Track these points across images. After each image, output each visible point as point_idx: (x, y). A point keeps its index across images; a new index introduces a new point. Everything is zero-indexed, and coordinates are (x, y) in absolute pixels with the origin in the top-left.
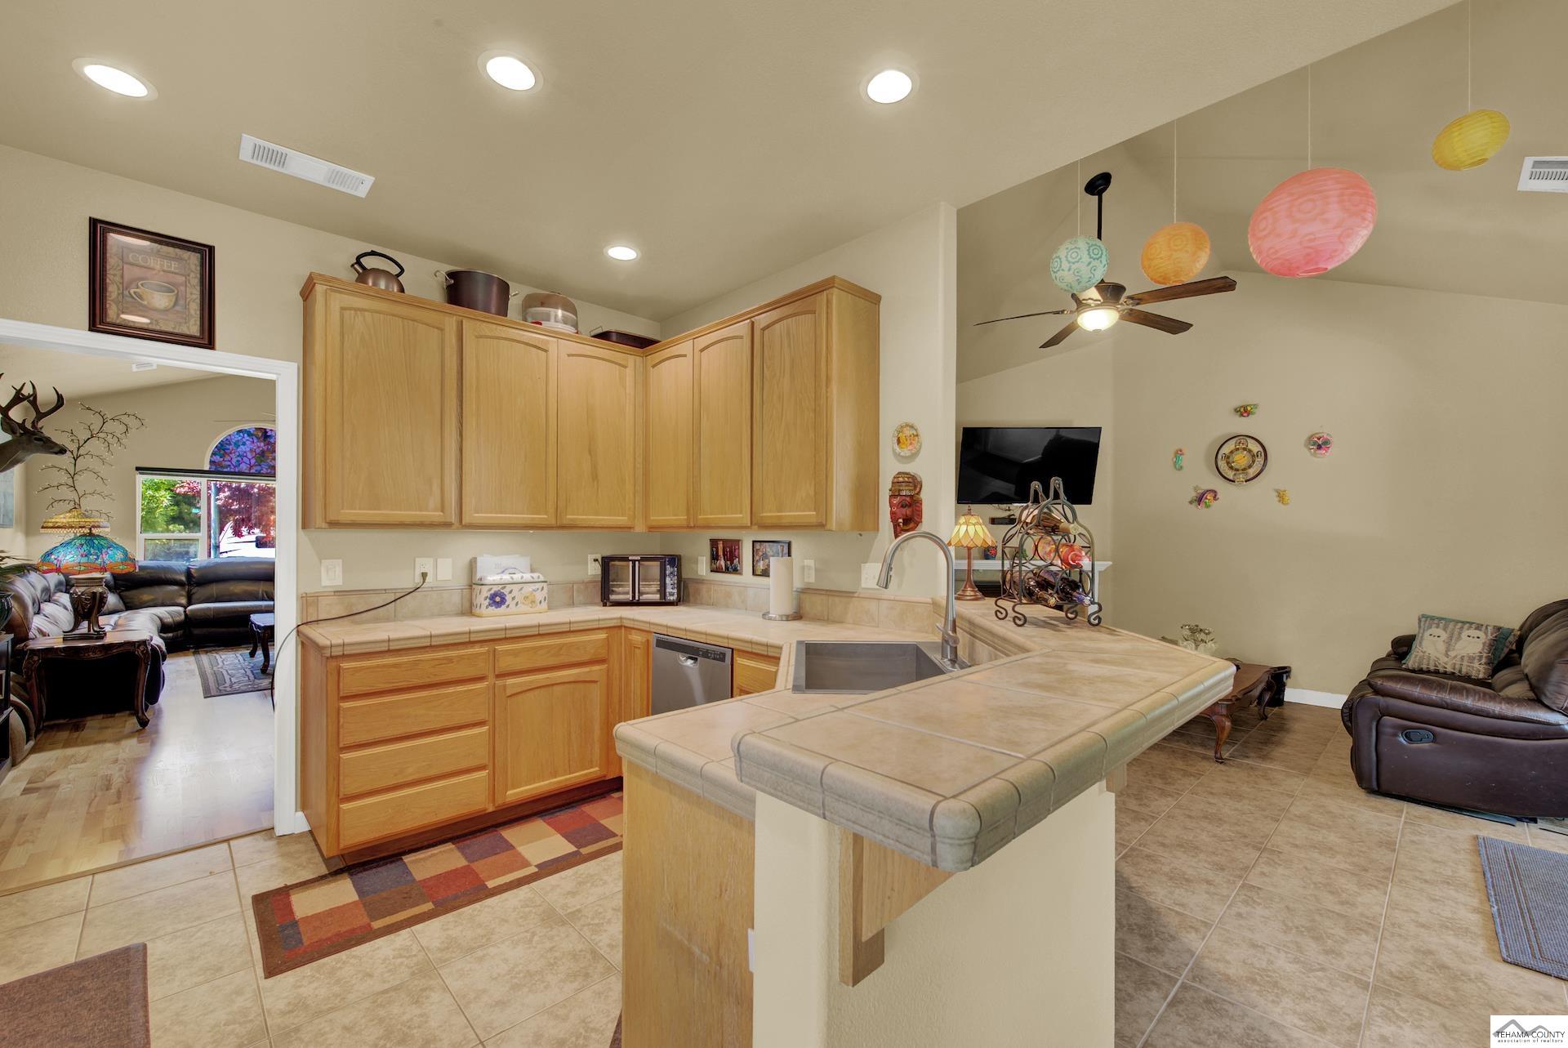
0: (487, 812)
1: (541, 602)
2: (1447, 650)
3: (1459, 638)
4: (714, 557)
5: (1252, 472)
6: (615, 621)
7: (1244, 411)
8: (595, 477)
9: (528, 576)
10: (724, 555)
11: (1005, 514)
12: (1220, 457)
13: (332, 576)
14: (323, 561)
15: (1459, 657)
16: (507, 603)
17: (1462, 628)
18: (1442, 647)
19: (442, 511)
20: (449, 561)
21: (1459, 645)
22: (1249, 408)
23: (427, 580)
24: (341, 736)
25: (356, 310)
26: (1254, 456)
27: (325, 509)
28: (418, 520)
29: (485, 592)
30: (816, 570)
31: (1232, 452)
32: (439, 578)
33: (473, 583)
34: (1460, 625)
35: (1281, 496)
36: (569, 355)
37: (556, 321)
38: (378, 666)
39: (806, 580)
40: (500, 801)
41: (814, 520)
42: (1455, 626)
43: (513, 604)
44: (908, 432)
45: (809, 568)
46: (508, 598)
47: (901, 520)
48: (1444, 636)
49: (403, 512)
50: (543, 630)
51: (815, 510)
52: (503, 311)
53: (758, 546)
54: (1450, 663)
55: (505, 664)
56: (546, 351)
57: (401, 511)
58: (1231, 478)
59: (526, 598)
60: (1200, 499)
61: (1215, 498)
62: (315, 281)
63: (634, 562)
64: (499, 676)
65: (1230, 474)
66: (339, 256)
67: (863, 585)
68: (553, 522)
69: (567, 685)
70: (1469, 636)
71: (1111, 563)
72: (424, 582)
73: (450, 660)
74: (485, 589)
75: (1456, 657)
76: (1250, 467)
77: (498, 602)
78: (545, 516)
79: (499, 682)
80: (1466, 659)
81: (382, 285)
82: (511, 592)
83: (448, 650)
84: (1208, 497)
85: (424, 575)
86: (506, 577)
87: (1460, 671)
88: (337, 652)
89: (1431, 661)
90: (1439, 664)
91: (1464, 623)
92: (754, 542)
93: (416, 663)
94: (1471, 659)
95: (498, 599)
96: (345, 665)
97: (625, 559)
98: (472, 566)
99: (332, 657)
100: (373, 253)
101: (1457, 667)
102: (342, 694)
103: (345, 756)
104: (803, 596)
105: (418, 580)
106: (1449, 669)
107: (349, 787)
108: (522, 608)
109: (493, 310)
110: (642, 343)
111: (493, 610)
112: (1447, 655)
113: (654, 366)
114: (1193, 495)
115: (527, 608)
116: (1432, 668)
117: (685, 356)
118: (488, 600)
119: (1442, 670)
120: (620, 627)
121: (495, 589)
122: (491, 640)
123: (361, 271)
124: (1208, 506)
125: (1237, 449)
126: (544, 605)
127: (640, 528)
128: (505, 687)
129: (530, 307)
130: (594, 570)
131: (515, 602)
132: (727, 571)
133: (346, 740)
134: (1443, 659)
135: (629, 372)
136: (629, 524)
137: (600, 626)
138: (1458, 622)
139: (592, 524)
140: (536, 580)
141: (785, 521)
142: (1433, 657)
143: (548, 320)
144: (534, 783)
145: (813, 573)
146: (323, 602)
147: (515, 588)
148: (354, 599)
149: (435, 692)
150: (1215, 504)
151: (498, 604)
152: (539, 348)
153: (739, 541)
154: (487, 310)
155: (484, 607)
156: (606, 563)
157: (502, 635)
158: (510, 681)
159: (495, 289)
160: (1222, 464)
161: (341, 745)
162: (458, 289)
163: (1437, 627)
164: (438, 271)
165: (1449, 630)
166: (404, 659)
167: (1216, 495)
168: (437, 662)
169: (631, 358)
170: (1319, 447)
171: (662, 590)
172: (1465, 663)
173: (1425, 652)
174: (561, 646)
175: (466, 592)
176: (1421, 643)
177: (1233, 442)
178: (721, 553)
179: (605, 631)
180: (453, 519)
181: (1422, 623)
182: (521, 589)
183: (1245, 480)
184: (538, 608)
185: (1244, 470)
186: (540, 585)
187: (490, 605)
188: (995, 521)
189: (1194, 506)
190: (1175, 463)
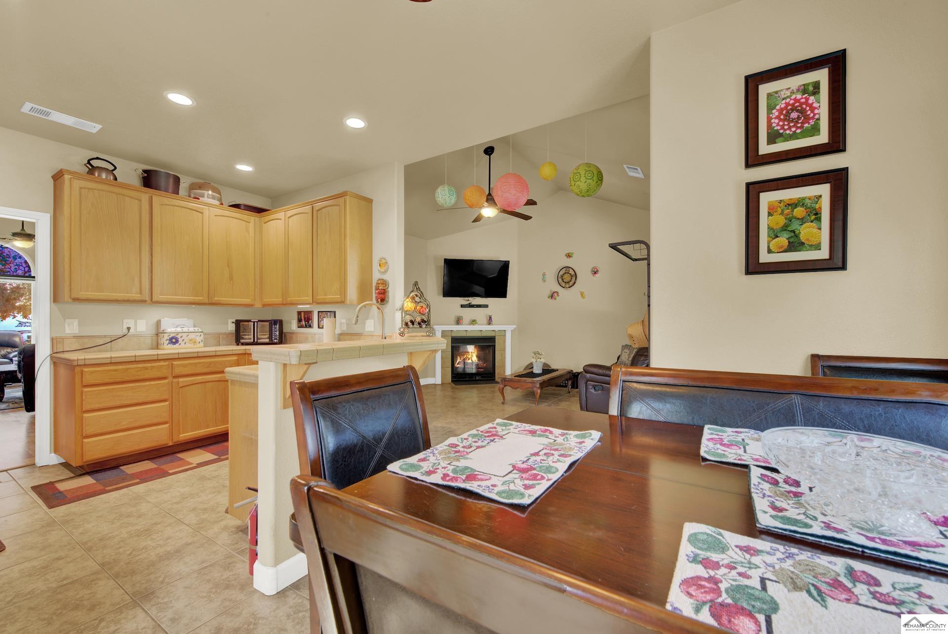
0: (168, 445)
1: (199, 342)
2: (629, 358)
4: (300, 320)
5: (571, 283)
6: (242, 351)
7: (569, 256)
8: (231, 278)
9: (192, 329)
10: (304, 319)
11: (467, 303)
12: (559, 276)
13: (72, 328)
14: (66, 320)
16: (179, 343)
18: (627, 357)
19: (141, 294)
20: (144, 322)
22: (570, 254)
23: (131, 331)
24: (84, 405)
25: (88, 189)
26: (572, 276)
27: (70, 291)
28: (126, 299)
29: (166, 337)
30: (347, 324)
31: (563, 274)
32: (138, 330)
33: (158, 333)
35: (582, 294)
36: (215, 216)
37: (208, 198)
38: (105, 370)
39: (343, 329)
40: (176, 439)
41: (339, 300)
44: (384, 261)
45: (344, 323)
46: (180, 340)
47: (379, 300)
49: (117, 294)
50: (200, 355)
51: (340, 295)
52: (176, 191)
53: (320, 314)
55: (177, 371)
56: (202, 213)
57: (116, 293)
58: (563, 286)
59: (191, 340)
60: (552, 297)
62: (64, 173)
63: (254, 322)
64: (175, 377)
65: (563, 284)
66: (76, 159)
67: (366, 330)
68: (206, 301)
69: (214, 383)
71: (515, 326)
72: (128, 332)
73: (146, 368)
74: (166, 335)
76: (570, 281)
77: (172, 342)
78: (202, 298)
79: (175, 380)
81: (104, 176)
82: (181, 337)
83: (145, 363)
84: (555, 295)
85: (129, 329)
86: (179, 329)
88: (81, 363)
92: (318, 312)
93: (127, 369)
95: (174, 340)
96: (86, 369)
97: (249, 321)
98: (158, 323)
99: (78, 365)
100: (97, 158)
102: (84, 384)
103: (86, 415)
104: (341, 337)
105: (125, 331)
107: (88, 430)
108: (188, 345)
109: (170, 190)
110: (259, 211)
111: (171, 346)
113: (265, 223)
114: (550, 294)
115: (191, 345)
117: (281, 219)
118: (168, 341)
120: (245, 354)
121: (172, 335)
122: (170, 359)
123: (90, 167)
124: (555, 299)
125: (566, 273)
126: (202, 344)
127: (258, 305)
128: (178, 383)
129: (193, 189)
130: (232, 328)
131: (184, 342)
132: (306, 327)
133: (86, 407)
134: (627, 362)
135: (251, 225)
136: (252, 303)
137: (234, 353)
139: (229, 302)
140: (197, 331)
141: (327, 300)
143: (204, 197)
144: (196, 431)
145: (345, 325)
146: (68, 343)
147: (184, 335)
148: (86, 340)
149: (137, 384)
150: (557, 298)
151: (174, 343)
152: (198, 212)
153: (311, 312)
154: (166, 191)
155: (165, 344)
156: (238, 323)
157: (177, 356)
158: (181, 380)
159: (171, 180)
160: (560, 280)
161: (84, 410)
162: (149, 179)
163: (627, 349)
164: (137, 169)
166: (120, 367)
167: (558, 294)
168: (139, 369)
169: (252, 218)
170: (595, 273)
171: (270, 337)
173: (622, 359)
174: (211, 363)
175: (155, 338)
176: (621, 356)
177: (564, 270)
178: (303, 318)
179: (236, 356)
180: (147, 298)
181: (622, 348)
182: (188, 336)
183: (569, 287)
184: (198, 345)
185: (568, 282)
186: (199, 334)
187: (169, 343)
188: (462, 306)
189: (550, 299)
190: (543, 279)
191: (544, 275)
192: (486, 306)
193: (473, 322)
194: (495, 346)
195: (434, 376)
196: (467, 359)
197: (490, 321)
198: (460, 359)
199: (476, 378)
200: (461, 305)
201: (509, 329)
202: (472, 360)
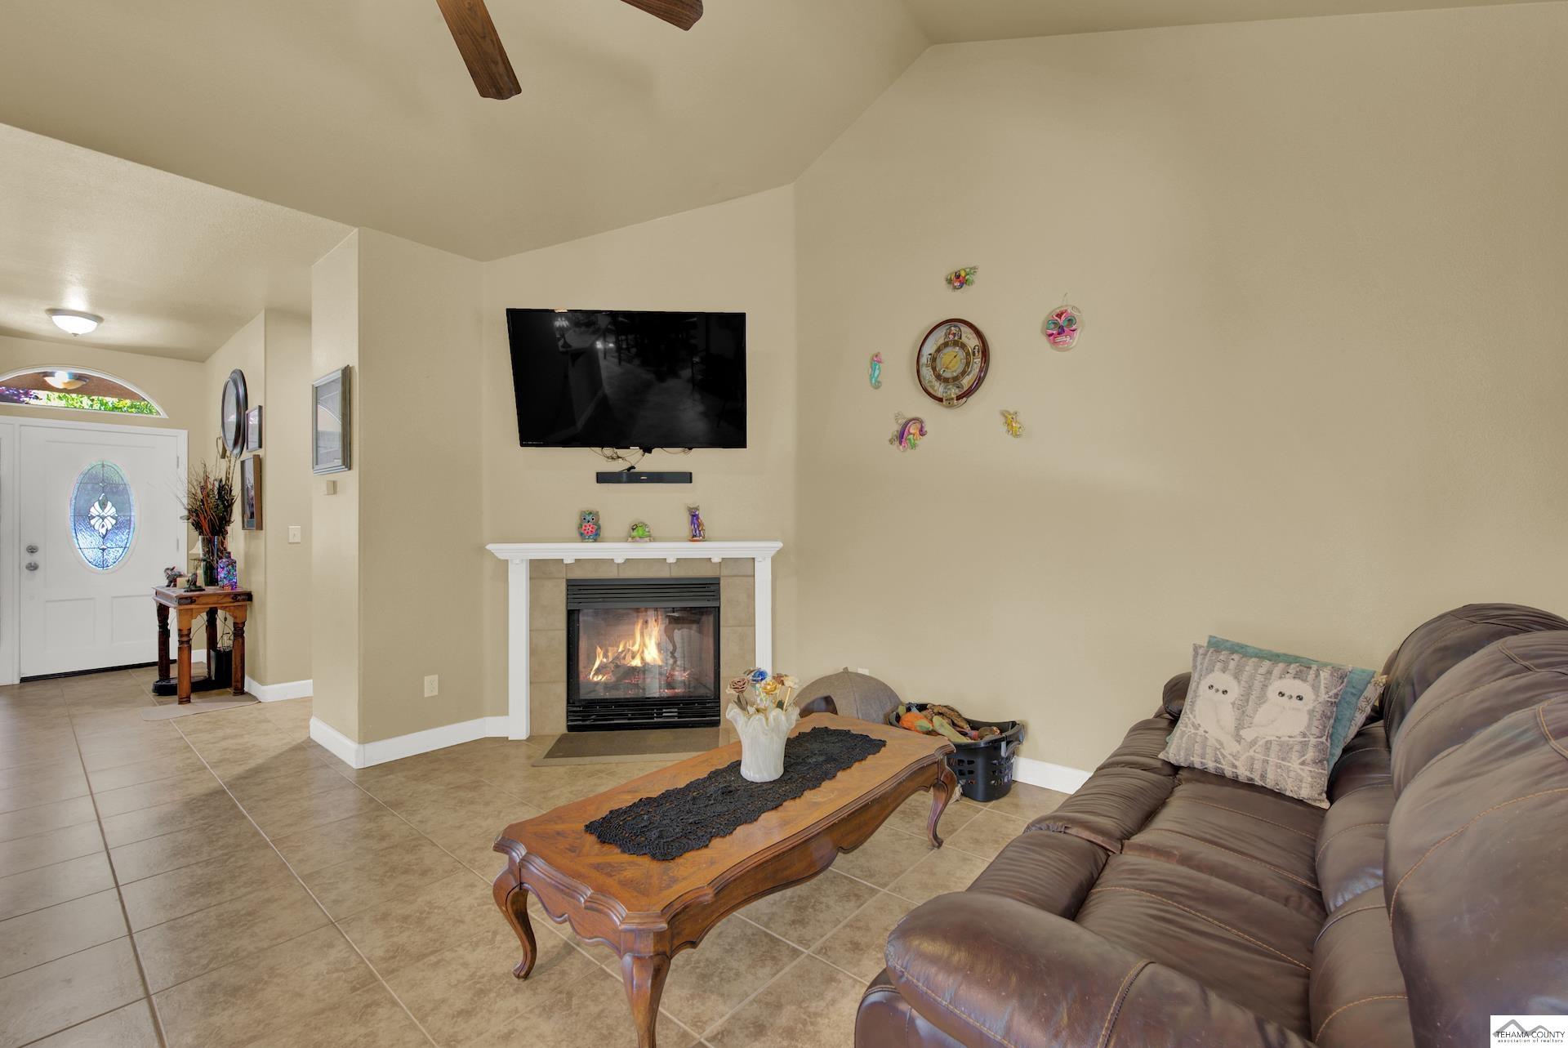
2: (1239, 727)
3: (1262, 699)
5: (966, 382)
7: (959, 280)
11: (618, 465)
12: (924, 360)
15: (1261, 742)
17: (1269, 672)
18: (1229, 717)
21: (1262, 715)
22: (963, 274)
26: (970, 354)
31: (938, 350)
34: (1267, 663)
35: (1009, 419)
42: (1256, 668)
48: (1235, 690)
54: (1243, 757)
58: (939, 395)
60: (901, 436)
61: (922, 432)
65: (939, 389)
70: (1282, 694)
75: (1254, 742)
76: (964, 373)
80: (1275, 748)
84: (912, 431)
87: (1263, 777)
89: (1209, 751)
90: (1224, 757)
91: (1275, 658)
94: (1285, 749)
101: (1257, 766)
106: (1243, 773)
112: (1238, 739)
114: (895, 428)
116: (1211, 766)
119: (1229, 772)
124: (914, 446)
125: (946, 345)
134: (1231, 747)
138: (1261, 655)
142: (1211, 742)
150: (922, 442)
160: (927, 373)
163: (1224, 670)
165: (1244, 677)
167: (922, 427)
170: (1061, 331)
172: (1273, 759)
173: (1197, 727)
176: (1193, 703)
177: (941, 332)
181: (1200, 658)
183: (959, 398)
185: (956, 379)
188: (602, 478)
189: (895, 448)
190: (871, 377)
191: (876, 359)
192: (686, 478)
193: (637, 531)
194: (719, 608)
195: (503, 710)
196: (629, 657)
197: (696, 527)
198: (606, 655)
199: (660, 715)
200: (598, 475)
201: (763, 553)
202: (642, 659)
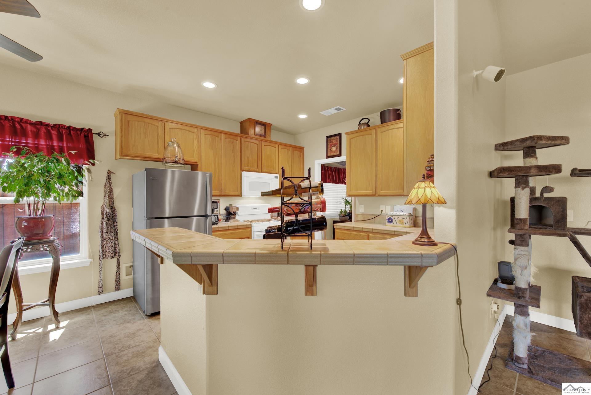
1: (405, 223)
9: (401, 213)
16: (393, 222)
23: (383, 212)
29: (387, 217)
32: (386, 212)
43: (395, 223)
46: (394, 220)
49: (363, 192)
59: (400, 221)
77: (389, 221)
82: (394, 218)
85: (382, 211)
86: (394, 213)
95: (390, 220)
100: (363, 119)
105: (381, 212)
108: (398, 225)
109: (391, 119)
111: (388, 224)
115: (400, 225)
118: (387, 220)
121: (390, 217)
123: (359, 125)
126: (408, 225)
140: (404, 215)
146: (359, 216)
147: (396, 217)
155: (386, 222)
159: (392, 113)
182: (398, 218)
184: (405, 225)
186: (405, 217)
187: (388, 222)
